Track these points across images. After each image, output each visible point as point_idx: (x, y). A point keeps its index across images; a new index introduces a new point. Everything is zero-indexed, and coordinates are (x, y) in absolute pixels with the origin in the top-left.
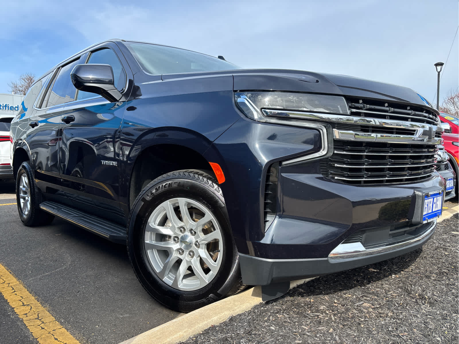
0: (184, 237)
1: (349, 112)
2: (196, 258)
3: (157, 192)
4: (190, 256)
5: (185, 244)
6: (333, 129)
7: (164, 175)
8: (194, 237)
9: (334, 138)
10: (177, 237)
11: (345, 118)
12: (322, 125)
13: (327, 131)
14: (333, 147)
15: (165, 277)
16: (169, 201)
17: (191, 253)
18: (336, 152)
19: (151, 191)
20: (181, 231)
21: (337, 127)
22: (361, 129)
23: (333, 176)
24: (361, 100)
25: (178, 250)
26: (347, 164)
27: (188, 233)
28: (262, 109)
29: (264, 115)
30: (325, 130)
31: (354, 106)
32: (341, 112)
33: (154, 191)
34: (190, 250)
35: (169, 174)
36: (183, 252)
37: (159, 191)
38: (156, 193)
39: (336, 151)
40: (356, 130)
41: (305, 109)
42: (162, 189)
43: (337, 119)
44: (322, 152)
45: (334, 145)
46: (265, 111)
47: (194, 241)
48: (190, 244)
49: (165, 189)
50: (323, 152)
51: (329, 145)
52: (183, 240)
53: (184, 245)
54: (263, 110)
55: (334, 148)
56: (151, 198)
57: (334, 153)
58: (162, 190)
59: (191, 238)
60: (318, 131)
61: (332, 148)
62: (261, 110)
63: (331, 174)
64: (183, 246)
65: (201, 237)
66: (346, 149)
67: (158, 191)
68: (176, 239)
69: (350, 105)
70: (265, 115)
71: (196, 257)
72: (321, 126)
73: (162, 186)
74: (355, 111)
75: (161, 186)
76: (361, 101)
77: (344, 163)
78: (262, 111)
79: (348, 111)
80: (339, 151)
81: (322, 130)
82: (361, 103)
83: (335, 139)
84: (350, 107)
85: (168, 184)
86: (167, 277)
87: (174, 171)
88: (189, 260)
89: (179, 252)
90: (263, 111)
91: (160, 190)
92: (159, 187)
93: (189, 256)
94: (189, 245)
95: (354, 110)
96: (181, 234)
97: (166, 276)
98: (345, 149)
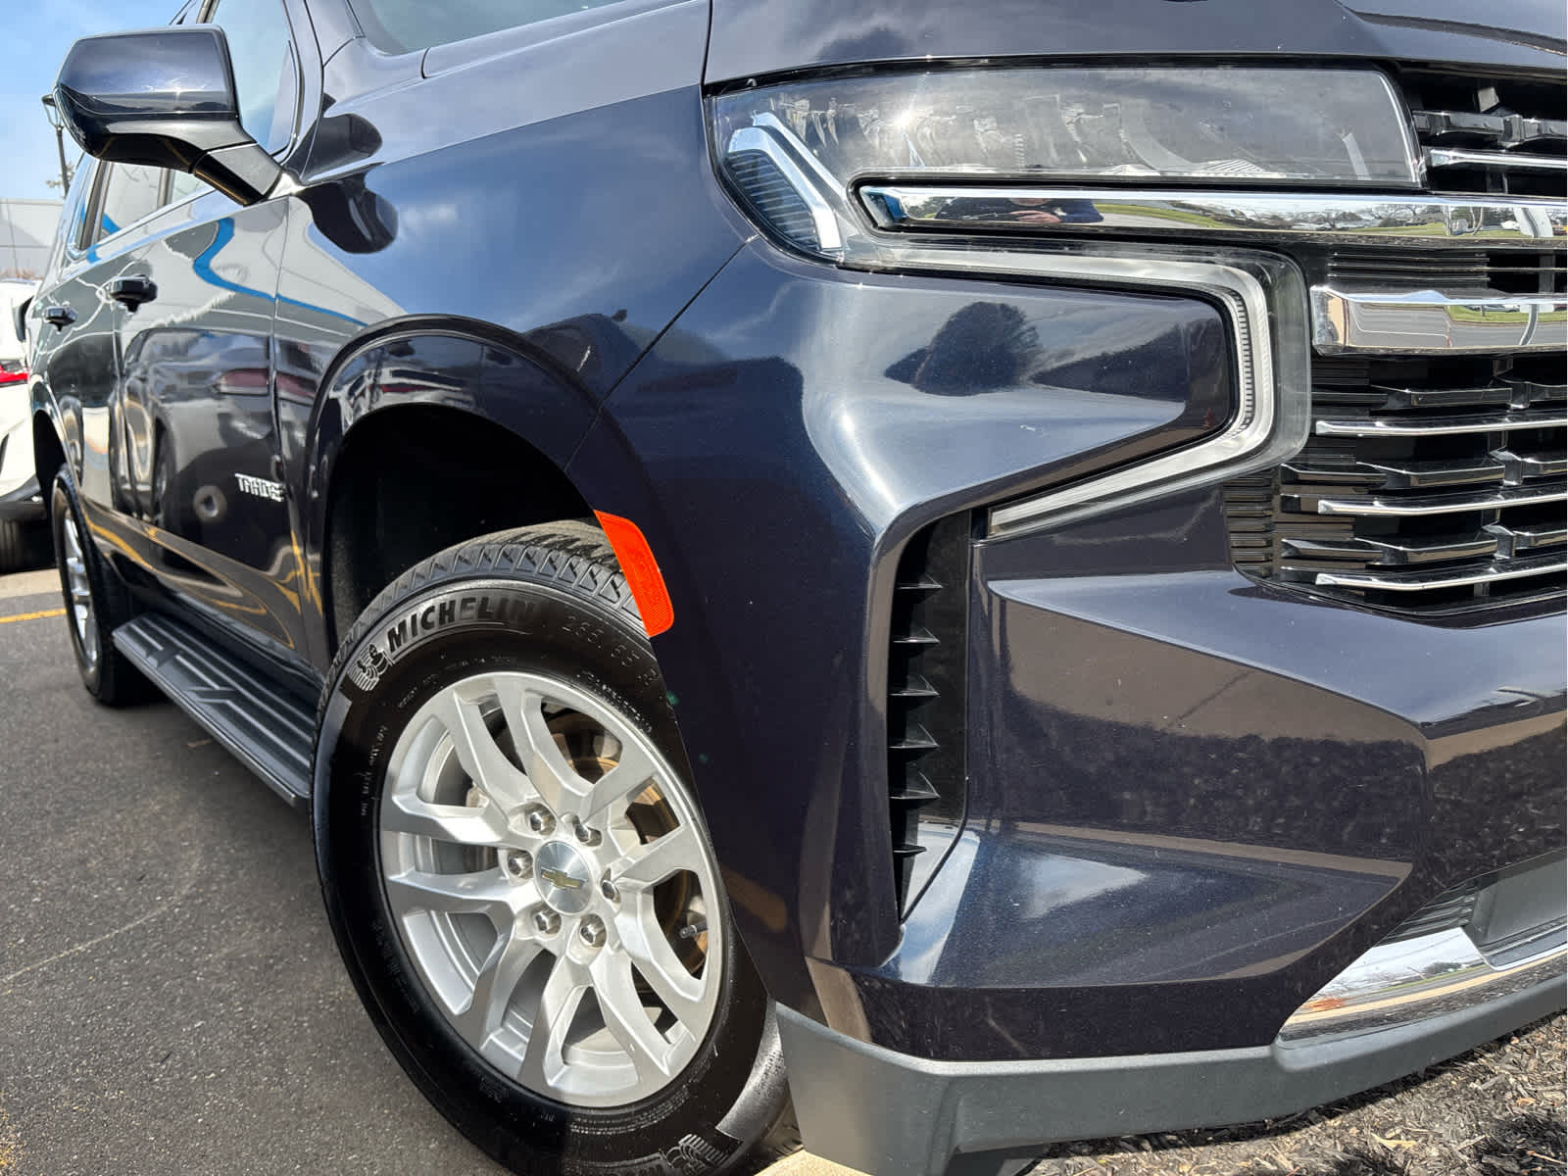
0: (551, 848)
1: (1414, 170)
2: (611, 953)
3: (398, 650)
4: (587, 943)
5: (557, 884)
6: (1307, 286)
7: (421, 567)
8: (595, 852)
9: (1316, 342)
10: (524, 853)
11: (1370, 212)
12: (1239, 267)
13: (1270, 306)
14: (1308, 395)
15: (492, 1037)
16: (456, 689)
17: (591, 929)
18: (1324, 427)
19: (372, 646)
20: (535, 825)
21: (1334, 269)
22: (1489, 274)
23: (1308, 567)
24: (1492, 91)
25: (534, 910)
26: (1390, 496)
27: (566, 835)
28: (857, 184)
29: (875, 224)
30: (1256, 298)
31: (1449, 125)
32: (1363, 175)
33: (383, 647)
34: (583, 913)
35: (440, 556)
36: (556, 918)
37: (404, 646)
38: (395, 653)
39: (1328, 420)
40: (1464, 285)
41: (1131, 171)
42: (414, 633)
43: (1326, 220)
44: (1241, 438)
45: (1315, 387)
46: (877, 198)
47: (595, 871)
48: (581, 883)
49: (429, 632)
50: (1245, 434)
51: (1286, 388)
52: (548, 865)
53: (553, 889)
54: (865, 189)
55: (1315, 404)
56: (378, 680)
57: (1313, 435)
58: (416, 639)
59: (582, 858)
60: (1214, 305)
61: (1302, 403)
62: (856, 193)
63: (1298, 556)
64: (549, 895)
65: (622, 854)
66: (1393, 404)
67: (399, 645)
68: (520, 862)
69: (1421, 120)
70: (883, 221)
71: (612, 946)
72: (1235, 270)
73: (414, 618)
74: (1451, 162)
75: (409, 620)
76: (1488, 98)
77: (1375, 491)
78: (861, 202)
79: (1411, 162)
80: (1343, 422)
81: (1241, 299)
82: (1489, 111)
83: (1322, 351)
84: (1426, 140)
85: (437, 608)
86: (497, 1037)
87: (459, 542)
88: (579, 963)
89: (538, 918)
90: (865, 199)
91: (409, 643)
92: (402, 626)
93: (584, 940)
94: (574, 892)
95: (1448, 157)
96: (536, 835)
97: (492, 1031)
98: (1383, 404)
